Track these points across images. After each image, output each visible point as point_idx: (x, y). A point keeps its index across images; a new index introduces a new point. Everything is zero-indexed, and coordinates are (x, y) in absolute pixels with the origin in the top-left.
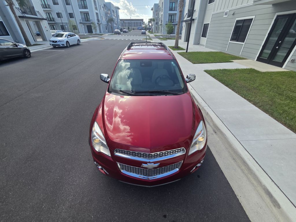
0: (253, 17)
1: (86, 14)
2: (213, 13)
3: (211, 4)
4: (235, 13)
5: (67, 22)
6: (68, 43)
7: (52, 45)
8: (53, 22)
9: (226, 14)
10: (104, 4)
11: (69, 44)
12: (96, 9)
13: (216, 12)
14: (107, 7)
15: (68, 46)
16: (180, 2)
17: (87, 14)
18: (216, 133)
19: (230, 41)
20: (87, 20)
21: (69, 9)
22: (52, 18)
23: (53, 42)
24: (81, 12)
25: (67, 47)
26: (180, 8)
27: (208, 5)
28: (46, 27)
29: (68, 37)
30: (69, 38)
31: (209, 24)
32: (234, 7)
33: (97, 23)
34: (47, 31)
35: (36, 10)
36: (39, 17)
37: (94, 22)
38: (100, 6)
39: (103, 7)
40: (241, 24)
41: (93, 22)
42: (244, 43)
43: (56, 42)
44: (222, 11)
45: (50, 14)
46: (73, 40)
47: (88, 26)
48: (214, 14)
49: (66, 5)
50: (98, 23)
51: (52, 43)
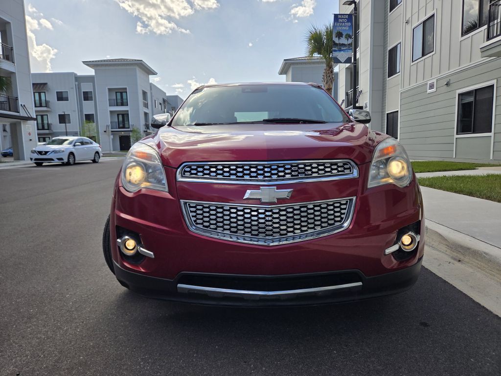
0: (494, 82)
1: (123, 115)
2: (401, 90)
3: (394, 76)
4: (451, 82)
5: (78, 130)
6: (72, 156)
7: (36, 159)
8: (47, 131)
9: (432, 87)
10: (164, 98)
11: (74, 158)
12: (146, 105)
13: (407, 87)
14: (168, 103)
15: (70, 161)
16: (326, 73)
17: (125, 115)
18: (460, 261)
19: (457, 134)
20: (121, 125)
21: (88, 108)
22: (48, 123)
23: (40, 153)
24: (111, 112)
25: (68, 164)
26: (327, 83)
27: (388, 79)
28: (30, 134)
29: (74, 146)
30: (76, 147)
31: (398, 111)
32: (445, 72)
33: (144, 131)
34: (31, 140)
35: (20, 102)
36: (22, 113)
37: (138, 129)
38: (155, 101)
39: (160, 104)
40: (471, 99)
41: (135, 129)
42: (491, 134)
43: (46, 153)
44: (420, 82)
45: (45, 117)
46: (84, 153)
47: (121, 138)
48: (404, 92)
49: (84, 100)
50: (146, 131)
51: (36, 156)
